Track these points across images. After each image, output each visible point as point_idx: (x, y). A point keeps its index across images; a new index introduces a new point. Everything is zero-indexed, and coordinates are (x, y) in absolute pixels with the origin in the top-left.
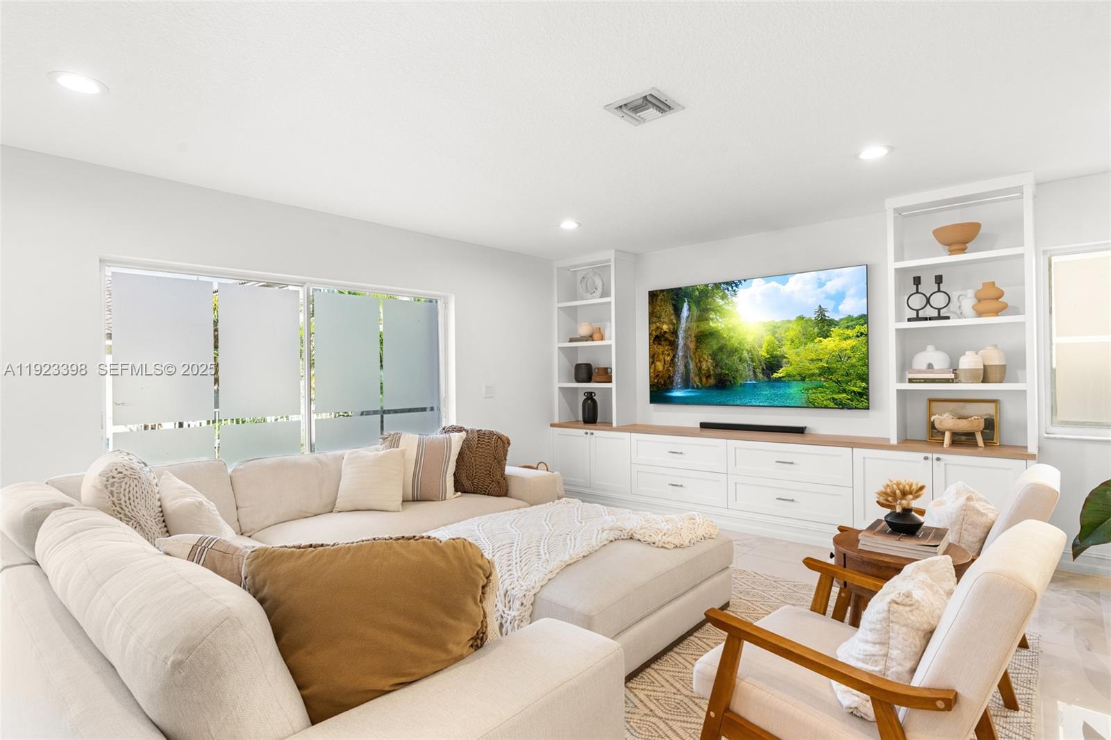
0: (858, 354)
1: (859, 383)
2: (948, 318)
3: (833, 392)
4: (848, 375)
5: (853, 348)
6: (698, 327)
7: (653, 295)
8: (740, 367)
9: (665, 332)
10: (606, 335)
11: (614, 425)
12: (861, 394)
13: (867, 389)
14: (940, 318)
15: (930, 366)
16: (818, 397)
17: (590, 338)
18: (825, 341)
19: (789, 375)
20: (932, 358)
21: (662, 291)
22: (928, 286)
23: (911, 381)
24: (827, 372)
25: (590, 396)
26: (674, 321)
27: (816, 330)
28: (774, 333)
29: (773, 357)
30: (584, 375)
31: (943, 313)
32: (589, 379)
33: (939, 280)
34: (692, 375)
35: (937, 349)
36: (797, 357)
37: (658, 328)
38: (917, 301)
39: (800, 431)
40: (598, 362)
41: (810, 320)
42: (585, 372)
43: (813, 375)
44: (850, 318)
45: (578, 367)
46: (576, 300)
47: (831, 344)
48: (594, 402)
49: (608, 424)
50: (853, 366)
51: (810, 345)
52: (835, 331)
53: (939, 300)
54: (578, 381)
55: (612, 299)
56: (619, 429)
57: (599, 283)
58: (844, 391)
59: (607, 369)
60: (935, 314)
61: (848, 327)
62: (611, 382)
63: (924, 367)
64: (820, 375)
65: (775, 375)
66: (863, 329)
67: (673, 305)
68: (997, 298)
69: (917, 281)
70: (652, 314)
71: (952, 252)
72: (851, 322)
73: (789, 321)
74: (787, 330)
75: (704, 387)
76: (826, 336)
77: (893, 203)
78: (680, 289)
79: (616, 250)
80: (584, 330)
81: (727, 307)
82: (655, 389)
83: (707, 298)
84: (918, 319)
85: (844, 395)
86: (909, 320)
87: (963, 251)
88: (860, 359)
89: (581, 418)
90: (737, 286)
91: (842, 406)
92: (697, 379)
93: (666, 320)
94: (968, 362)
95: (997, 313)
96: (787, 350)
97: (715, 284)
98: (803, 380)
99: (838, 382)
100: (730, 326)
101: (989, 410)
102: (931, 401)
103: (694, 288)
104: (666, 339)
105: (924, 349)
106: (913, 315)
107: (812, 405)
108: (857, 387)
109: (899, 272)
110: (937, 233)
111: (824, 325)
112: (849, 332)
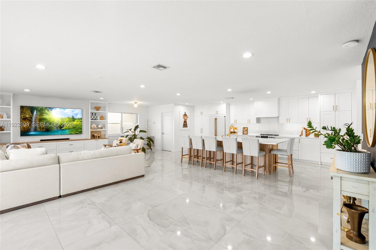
1: (80, 130)
2: (96, 120)
3: (75, 132)
4: (78, 128)
5: (79, 124)
6: (40, 117)
9: (27, 117)
12: (81, 132)
15: (94, 127)
16: (72, 132)
19: (66, 128)
20: (94, 126)
21: (26, 106)
23: (92, 129)
24: (74, 128)
26: (31, 115)
27: (72, 120)
28: (62, 120)
31: (96, 119)
33: (95, 114)
35: (95, 124)
37: (24, 116)
38: (93, 117)
41: (71, 118)
43: (71, 128)
44: (79, 118)
47: (75, 123)
50: (79, 127)
52: (76, 120)
53: (95, 117)
58: (78, 131)
61: (78, 120)
63: (93, 127)
64: (73, 128)
65: (62, 128)
66: (81, 120)
67: (31, 111)
71: (97, 111)
72: (79, 119)
73: (66, 118)
74: (65, 119)
75: (41, 131)
76: (74, 121)
78: (33, 107)
81: (49, 113)
82: (23, 132)
83: (43, 110)
84: (93, 120)
85: (78, 132)
88: (81, 126)
90: (52, 109)
93: (28, 114)
94: (100, 126)
97: (46, 107)
98: (69, 129)
99: (76, 130)
100: (50, 118)
104: (28, 119)
105: (93, 124)
106: (92, 119)
109: (91, 112)
111: (74, 119)
112: (79, 121)
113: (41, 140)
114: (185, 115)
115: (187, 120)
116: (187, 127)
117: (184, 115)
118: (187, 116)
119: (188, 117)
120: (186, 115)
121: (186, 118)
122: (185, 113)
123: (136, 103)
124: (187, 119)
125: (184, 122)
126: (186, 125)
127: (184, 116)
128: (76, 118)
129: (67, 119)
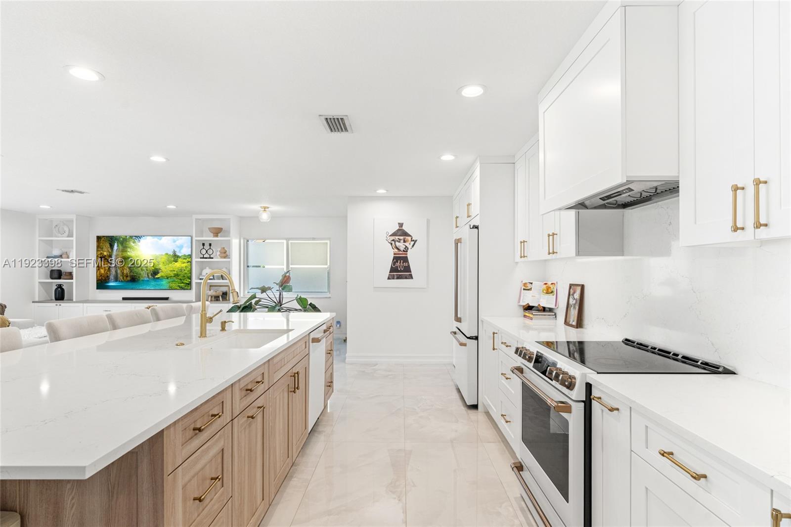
0: (188, 269)
1: (188, 280)
2: (212, 258)
3: (179, 283)
4: (184, 277)
5: (186, 266)
6: (122, 254)
7: (99, 238)
8: (142, 273)
9: (105, 256)
10: (70, 256)
11: (74, 300)
12: (188, 284)
13: (190, 282)
14: (210, 258)
16: (174, 285)
17: (61, 256)
18: (176, 263)
19: (162, 277)
21: (104, 236)
22: (207, 247)
24: (177, 275)
25: (60, 286)
26: (110, 251)
27: (173, 259)
29: (157, 269)
30: (56, 275)
31: (211, 256)
32: (60, 278)
33: (210, 245)
34: (119, 276)
36: (166, 269)
37: (101, 253)
39: (167, 299)
40: (65, 269)
41: (170, 255)
42: (57, 274)
43: (171, 276)
44: (185, 255)
45: (52, 271)
46: (52, 237)
47: (178, 265)
48: (63, 290)
49: (70, 300)
50: (186, 273)
51: (170, 265)
52: (180, 260)
53: (210, 252)
54: (52, 278)
55: (74, 239)
56: (76, 302)
57: (66, 229)
58: (183, 283)
59: (71, 273)
60: (208, 256)
61: (184, 259)
62: (72, 279)
64: (174, 276)
66: (189, 260)
67: (110, 244)
68: (225, 253)
69: (203, 244)
70: (98, 247)
72: (185, 257)
73: (162, 255)
74: (161, 258)
75: (124, 281)
76: (176, 262)
77: (195, 217)
78: (113, 236)
79: (77, 215)
80: (56, 252)
81: (136, 247)
82: (100, 282)
83: (127, 242)
85: (183, 284)
86: (201, 258)
87: (217, 236)
88: (188, 271)
89: (54, 298)
90: (140, 238)
91: (182, 288)
92: (121, 278)
93: (106, 250)
95: (225, 257)
96: (161, 266)
97: (130, 236)
98: (168, 278)
99: (181, 279)
100: (137, 255)
101: (224, 289)
102: (210, 286)
103: (120, 237)
107: (171, 289)
108: (187, 281)
110: (209, 228)
111: (176, 257)
112: (184, 260)
113: (124, 299)
114: (401, 233)
115: (409, 251)
116: (411, 277)
117: (394, 234)
118: (410, 236)
119: (416, 241)
120: (405, 234)
121: (407, 244)
122: (401, 225)
123: (265, 208)
124: (410, 247)
125: (394, 258)
126: (408, 269)
127: (393, 238)
128: (180, 255)
129: (164, 257)
